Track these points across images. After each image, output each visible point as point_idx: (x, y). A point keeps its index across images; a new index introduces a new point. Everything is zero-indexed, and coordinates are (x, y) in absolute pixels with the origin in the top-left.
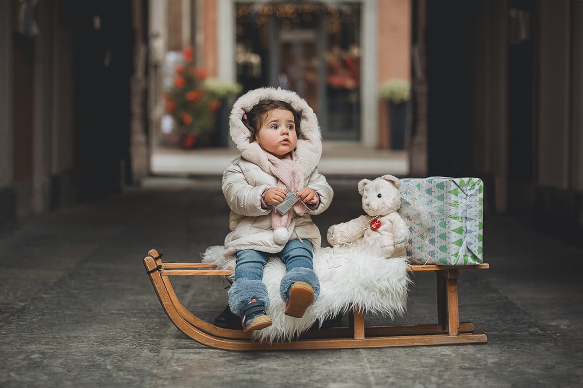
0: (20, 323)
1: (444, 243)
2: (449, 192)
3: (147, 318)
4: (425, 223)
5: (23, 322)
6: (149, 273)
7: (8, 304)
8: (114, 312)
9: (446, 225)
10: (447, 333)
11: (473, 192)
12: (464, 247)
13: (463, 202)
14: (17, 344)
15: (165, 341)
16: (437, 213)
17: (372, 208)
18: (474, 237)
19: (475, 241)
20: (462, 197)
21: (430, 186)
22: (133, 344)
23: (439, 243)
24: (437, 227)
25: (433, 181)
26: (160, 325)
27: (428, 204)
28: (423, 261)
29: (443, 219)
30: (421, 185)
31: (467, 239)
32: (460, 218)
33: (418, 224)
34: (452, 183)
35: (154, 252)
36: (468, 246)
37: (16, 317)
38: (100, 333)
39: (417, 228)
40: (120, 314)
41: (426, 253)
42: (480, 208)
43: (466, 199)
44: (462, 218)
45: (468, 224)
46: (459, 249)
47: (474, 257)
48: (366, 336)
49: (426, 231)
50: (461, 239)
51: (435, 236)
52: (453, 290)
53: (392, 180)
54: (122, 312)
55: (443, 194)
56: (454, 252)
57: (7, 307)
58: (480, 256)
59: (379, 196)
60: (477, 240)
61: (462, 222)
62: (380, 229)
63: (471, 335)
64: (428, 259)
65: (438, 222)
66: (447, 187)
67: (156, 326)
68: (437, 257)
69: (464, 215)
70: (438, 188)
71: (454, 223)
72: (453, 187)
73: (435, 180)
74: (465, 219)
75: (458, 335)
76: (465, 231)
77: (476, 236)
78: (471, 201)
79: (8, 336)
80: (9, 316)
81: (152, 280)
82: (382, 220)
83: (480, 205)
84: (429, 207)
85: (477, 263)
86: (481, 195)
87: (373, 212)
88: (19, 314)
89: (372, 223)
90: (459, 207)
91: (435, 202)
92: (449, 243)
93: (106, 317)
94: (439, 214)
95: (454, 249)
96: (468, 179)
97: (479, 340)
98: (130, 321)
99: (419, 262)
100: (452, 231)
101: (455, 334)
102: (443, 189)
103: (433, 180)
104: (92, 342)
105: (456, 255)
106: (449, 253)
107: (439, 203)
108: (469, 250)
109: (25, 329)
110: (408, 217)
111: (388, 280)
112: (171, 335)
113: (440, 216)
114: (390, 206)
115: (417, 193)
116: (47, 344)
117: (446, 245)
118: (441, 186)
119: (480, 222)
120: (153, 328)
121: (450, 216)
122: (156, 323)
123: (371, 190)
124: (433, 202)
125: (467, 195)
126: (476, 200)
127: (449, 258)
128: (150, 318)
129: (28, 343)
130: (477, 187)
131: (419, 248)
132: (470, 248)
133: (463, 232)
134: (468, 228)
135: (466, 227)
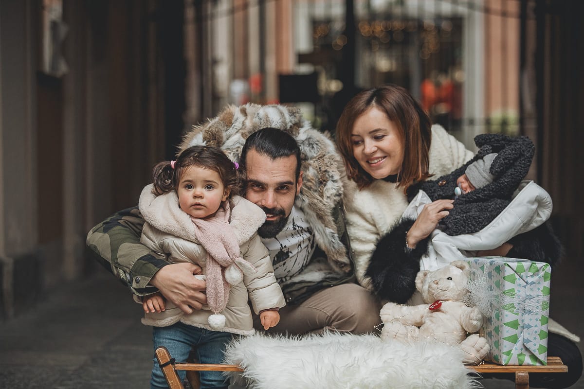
2: (503, 278)
9: (500, 316)
11: (534, 279)
12: (519, 344)
13: (521, 290)
18: (533, 332)
19: (535, 338)
20: (520, 285)
23: (495, 337)
29: (498, 310)
31: (525, 335)
34: (507, 267)
36: (525, 344)
42: (545, 299)
43: (525, 287)
44: (518, 310)
45: (526, 317)
46: (513, 346)
47: (534, 357)
50: (517, 334)
55: (499, 281)
56: (506, 350)
58: (541, 357)
60: (538, 338)
61: (518, 314)
66: (502, 272)
68: (492, 354)
69: (521, 307)
71: (508, 316)
72: (509, 272)
74: (523, 311)
76: (522, 324)
77: (536, 332)
78: (531, 290)
85: (538, 365)
86: (547, 283)
90: (515, 296)
92: (501, 339)
95: (507, 346)
100: (505, 324)
102: (499, 274)
105: (509, 353)
106: (500, 351)
108: (527, 349)
117: (498, 341)
119: (542, 316)
121: (504, 306)
125: (527, 283)
126: (538, 289)
132: (528, 345)
133: (519, 327)
134: (526, 323)
135: (523, 321)
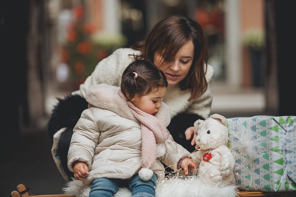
1: (267, 172)
2: (270, 129)
4: (251, 156)
9: (268, 157)
11: (291, 128)
12: (284, 176)
13: (283, 137)
16: (261, 147)
17: (202, 143)
18: (294, 167)
19: (295, 171)
20: (281, 133)
21: (255, 123)
24: (261, 158)
25: (257, 120)
27: (253, 139)
28: (250, 188)
29: (266, 152)
30: (247, 123)
31: (288, 168)
32: (280, 151)
33: (245, 157)
34: (273, 121)
36: (289, 175)
39: (244, 160)
41: (253, 181)
43: (285, 134)
44: (282, 151)
45: (288, 156)
46: (280, 178)
47: (294, 184)
49: (252, 162)
50: (282, 169)
51: (260, 166)
53: (220, 118)
55: (266, 131)
56: (276, 180)
59: (209, 132)
61: (282, 154)
62: (210, 160)
65: (261, 154)
66: (268, 124)
68: (262, 185)
69: (284, 148)
70: (261, 125)
71: (275, 155)
72: (274, 124)
73: (258, 118)
74: (285, 152)
76: (285, 161)
78: (289, 136)
82: (212, 152)
84: (254, 141)
87: (203, 146)
89: (205, 156)
90: (279, 141)
91: (259, 137)
92: (271, 172)
94: (263, 148)
95: (277, 178)
96: (287, 117)
99: (247, 189)
100: (274, 162)
102: (265, 127)
103: (257, 118)
105: (278, 183)
106: (272, 181)
107: (261, 138)
108: (290, 179)
110: (237, 151)
113: (263, 149)
115: (244, 130)
118: (263, 124)
121: (272, 149)
123: (203, 128)
124: (257, 137)
125: (286, 131)
126: (294, 135)
127: (272, 186)
130: (295, 124)
131: (246, 177)
132: (291, 176)
133: (284, 163)
134: (288, 160)
135: (286, 158)
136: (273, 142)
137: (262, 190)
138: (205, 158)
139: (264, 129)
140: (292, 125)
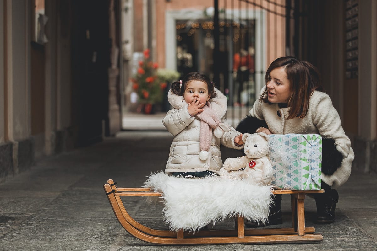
0: (29, 226)
1: (297, 176)
2: (300, 143)
3: (108, 223)
4: (284, 163)
5: (30, 225)
6: (107, 194)
7: (22, 214)
8: (88, 219)
9: (298, 164)
10: (297, 234)
11: (315, 143)
12: (309, 179)
13: (309, 150)
14: (25, 240)
15: (117, 238)
16: (292, 157)
17: (251, 154)
18: (316, 172)
19: (317, 175)
20: (308, 147)
21: (288, 139)
22: (97, 240)
23: (294, 176)
24: (292, 166)
25: (290, 137)
26: (116, 227)
27: (286, 151)
28: (282, 187)
29: (296, 161)
30: (282, 139)
31: (312, 173)
32: (307, 160)
33: (279, 164)
34: (302, 138)
35: (111, 181)
36: (312, 178)
37: (26, 223)
38: (77, 233)
39: (279, 166)
40: (92, 220)
41: (285, 182)
42: (320, 153)
43: (311, 148)
44: (308, 160)
45: (312, 164)
46: (307, 180)
47: (316, 185)
48: (245, 235)
49: (285, 168)
50: (308, 174)
51: (291, 171)
52: (301, 206)
53: (264, 136)
54: (93, 219)
55: (297, 145)
56: (303, 182)
57: (21, 216)
58: (320, 185)
59: (256, 146)
61: (308, 162)
62: (255, 167)
63: (312, 235)
64: (286, 186)
65: (293, 162)
66: (299, 140)
67: (113, 228)
68: (292, 185)
69: (310, 158)
70: (293, 141)
71: (304, 163)
72: (303, 140)
74: (310, 161)
75: (304, 235)
76: (310, 168)
77: (317, 172)
78: (314, 149)
79: (20, 235)
80: (22, 222)
81: (109, 199)
82: (257, 161)
83: (320, 152)
84: (287, 153)
85: (318, 189)
86: (321, 146)
87: (251, 156)
88: (28, 221)
89: (250, 163)
90: (307, 153)
91: (291, 150)
92: (300, 176)
93: (83, 222)
94: (294, 157)
95: (304, 180)
97: (317, 238)
98: (97, 225)
99: (280, 188)
100: (302, 168)
101: (302, 234)
102: (297, 142)
103: (290, 135)
104: (71, 239)
105: (305, 184)
106: (300, 183)
107: (293, 151)
108: (313, 181)
109: (30, 230)
110: (273, 159)
111: (259, 200)
112: (122, 234)
113: (294, 159)
114: (262, 153)
115: (279, 144)
116: (43, 240)
117: (298, 177)
118: (295, 140)
119: (320, 163)
120: (111, 229)
121: (301, 159)
122: (114, 226)
123: (250, 141)
125: (312, 146)
126: (317, 148)
127: (300, 186)
128: (110, 222)
129: (31, 239)
130: (318, 140)
131: (280, 179)
132: (314, 179)
133: (309, 169)
134: (312, 167)
135: (311, 166)
136: (303, 153)
137: (292, 190)
138: (250, 165)
139: (295, 143)
140: (316, 141)
